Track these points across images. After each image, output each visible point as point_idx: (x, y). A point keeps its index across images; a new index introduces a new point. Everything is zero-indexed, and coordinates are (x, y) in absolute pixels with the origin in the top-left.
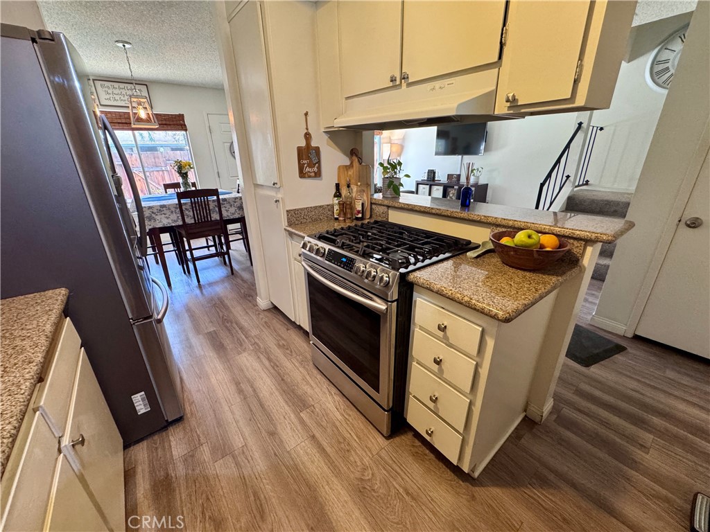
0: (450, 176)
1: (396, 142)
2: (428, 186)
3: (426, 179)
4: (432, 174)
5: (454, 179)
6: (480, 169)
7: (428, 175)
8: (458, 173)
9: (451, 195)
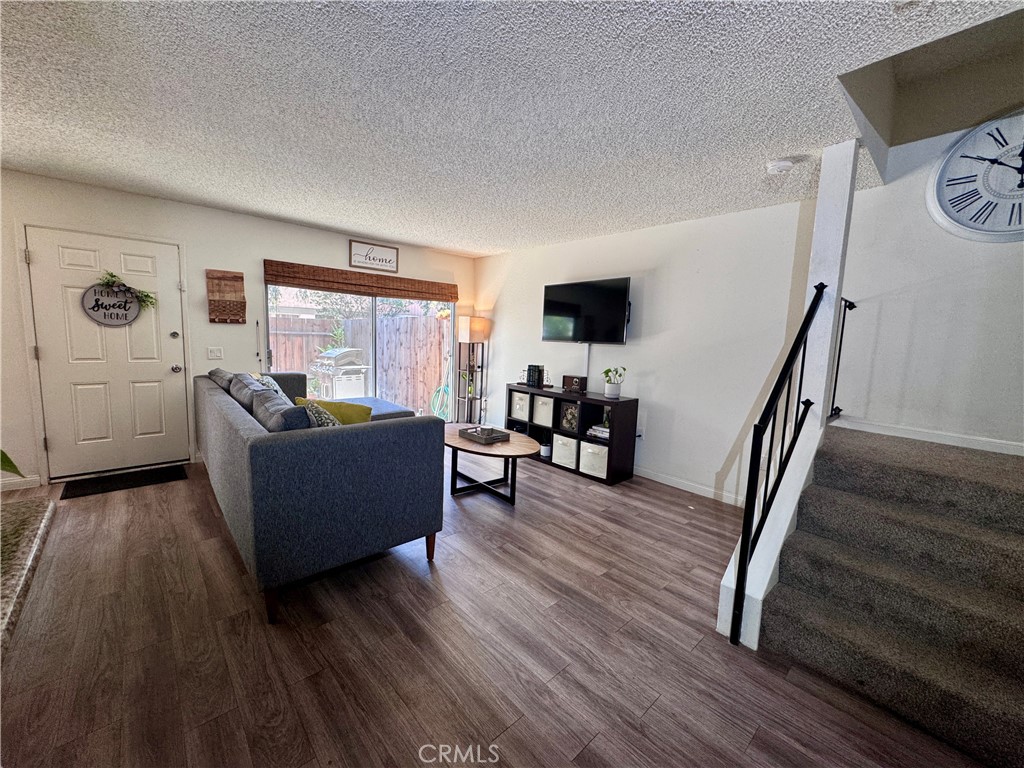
0: (567, 380)
1: (483, 315)
2: (528, 396)
3: (525, 381)
4: (536, 373)
5: (575, 387)
6: (621, 371)
7: (529, 375)
8: (585, 375)
9: (570, 417)
